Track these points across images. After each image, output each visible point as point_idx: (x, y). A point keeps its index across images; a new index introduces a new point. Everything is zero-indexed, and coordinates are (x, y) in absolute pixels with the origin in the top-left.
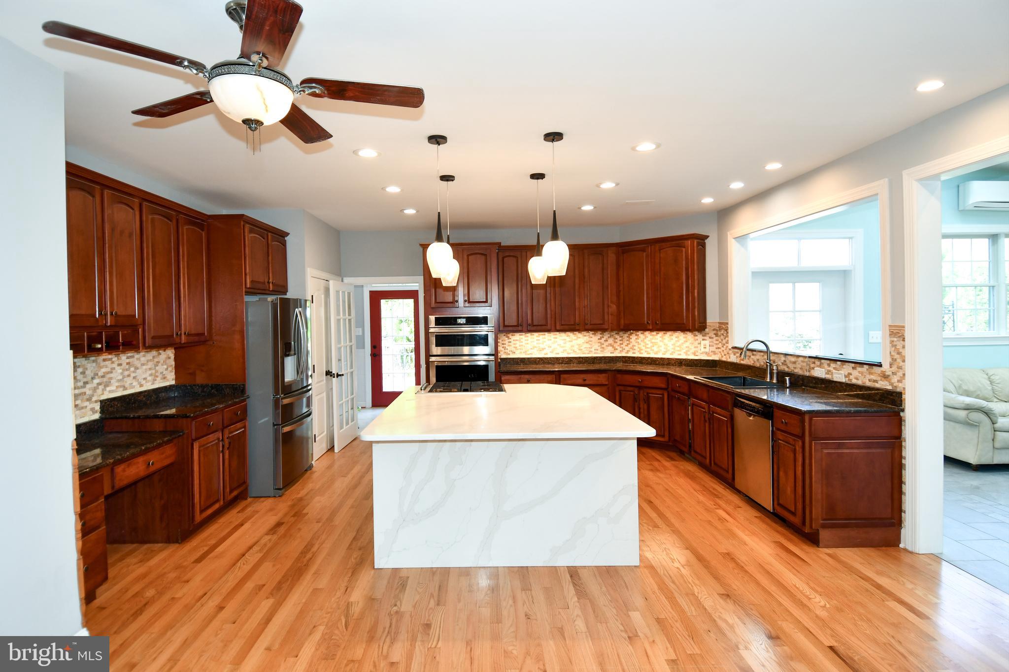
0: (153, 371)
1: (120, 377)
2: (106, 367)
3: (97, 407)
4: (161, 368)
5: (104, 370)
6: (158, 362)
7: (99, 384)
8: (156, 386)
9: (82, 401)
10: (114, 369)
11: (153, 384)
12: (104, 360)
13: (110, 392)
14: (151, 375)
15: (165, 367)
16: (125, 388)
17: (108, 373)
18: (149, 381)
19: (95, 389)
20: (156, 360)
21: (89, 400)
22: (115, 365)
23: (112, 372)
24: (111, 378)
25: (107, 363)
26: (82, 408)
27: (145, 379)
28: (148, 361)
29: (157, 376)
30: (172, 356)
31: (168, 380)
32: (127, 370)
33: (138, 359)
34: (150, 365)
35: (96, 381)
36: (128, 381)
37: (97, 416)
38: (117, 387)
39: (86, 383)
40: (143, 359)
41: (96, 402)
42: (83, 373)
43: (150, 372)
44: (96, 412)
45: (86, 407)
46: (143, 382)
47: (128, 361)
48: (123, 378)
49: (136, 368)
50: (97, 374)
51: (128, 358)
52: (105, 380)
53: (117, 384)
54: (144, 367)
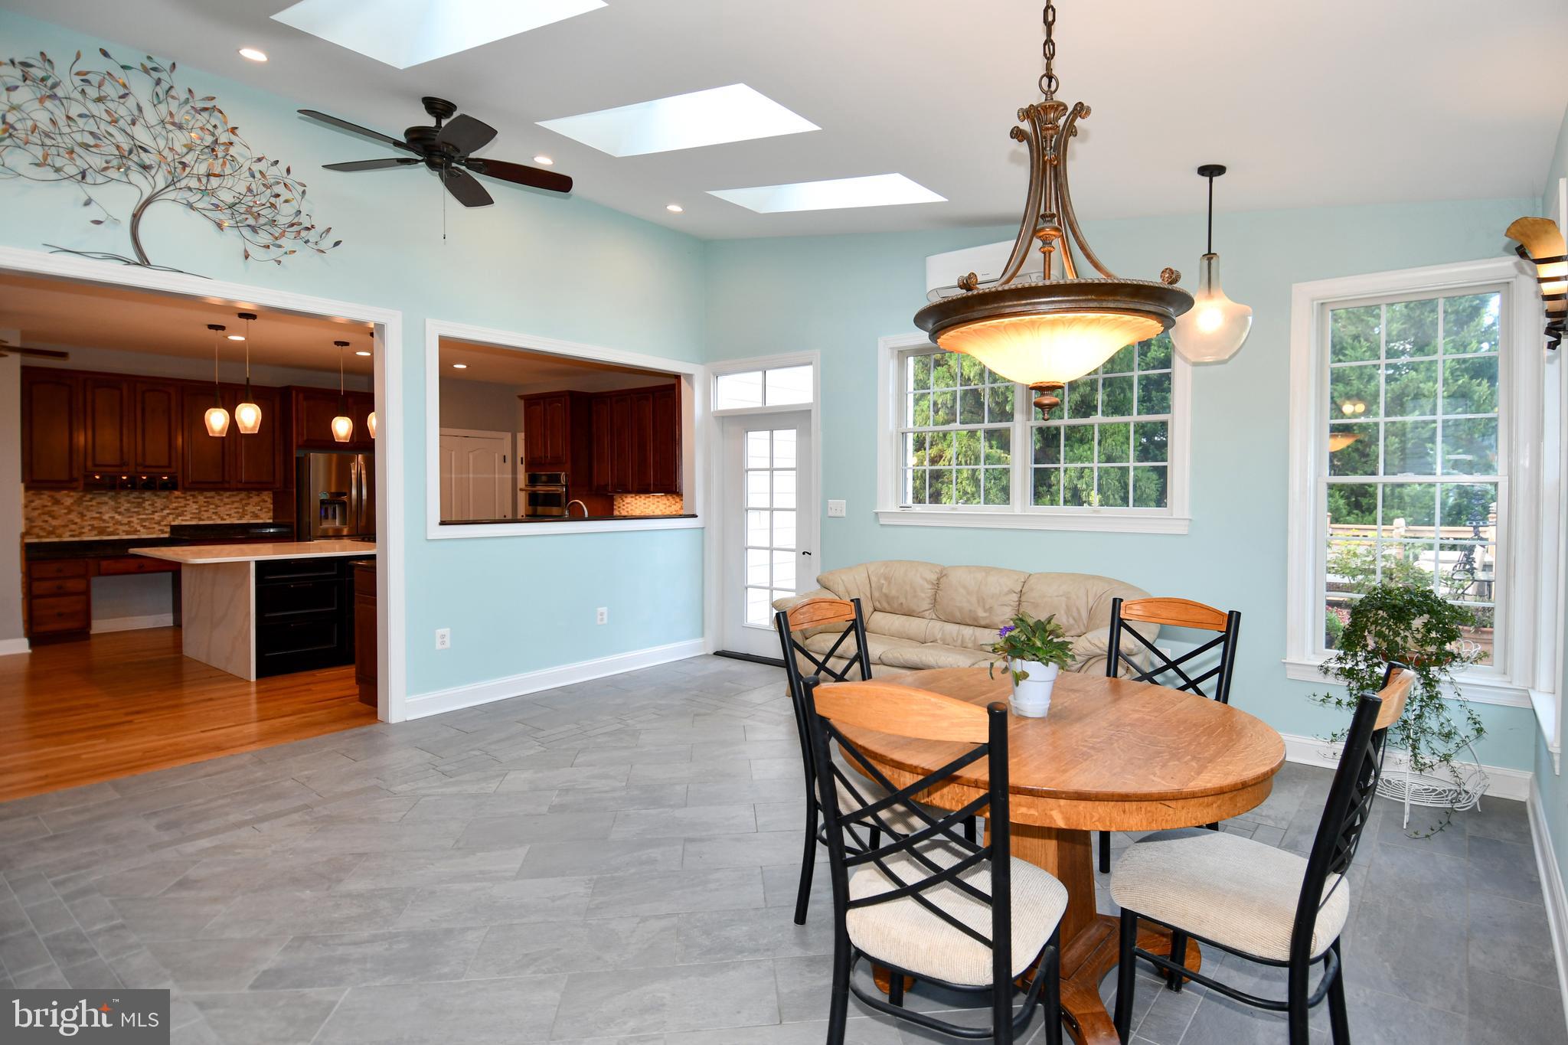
0: (241, 510)
1: (197, 511)
2: (179, 502)
3: (168, 529)
4: (250, 508)
5: (175, 505)
6: (249, 504)
7: (169, 514)
8: (243, 521)
9: (150, 523)
10: (188, 504)
11: (241, 518)
12: (177, 498)
13: (182, 520)
14: (238, 512)
15: (259, 508)
16: (200, 519)
17: (182, 507)
18: (233, 517)
19: (164, 518)
20: (244, 502)
21: (159, 523)
22: (190, 502)
23: (185, 507)
24: (186, 511)
25: (180, 500)
26: (150, 528)
27: (227, 515)
28: (233, 502)
29: (247, 515)
30: (270, 501)
31: (262, 519)
32: (205, 507)
33: (222, 500)
34: (236, 505)
35: (166, 512)
36: (206, 515)
37: (166, 535)
38: (192, 518)
39: (154, 512)
40: (226, 500)
41: (165, 525)
42: (152, 505)
43: (236, 510)
44: (166, 532)
45: (154, 528)
46: (225, 517)
47: (205, 500)
48: (199, 512)
49: (217, 506)
50: (168, 507)
51: (206, 498)
52: (177, 511)
53: (191, 516)
54: (228, 506)
